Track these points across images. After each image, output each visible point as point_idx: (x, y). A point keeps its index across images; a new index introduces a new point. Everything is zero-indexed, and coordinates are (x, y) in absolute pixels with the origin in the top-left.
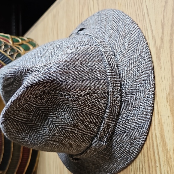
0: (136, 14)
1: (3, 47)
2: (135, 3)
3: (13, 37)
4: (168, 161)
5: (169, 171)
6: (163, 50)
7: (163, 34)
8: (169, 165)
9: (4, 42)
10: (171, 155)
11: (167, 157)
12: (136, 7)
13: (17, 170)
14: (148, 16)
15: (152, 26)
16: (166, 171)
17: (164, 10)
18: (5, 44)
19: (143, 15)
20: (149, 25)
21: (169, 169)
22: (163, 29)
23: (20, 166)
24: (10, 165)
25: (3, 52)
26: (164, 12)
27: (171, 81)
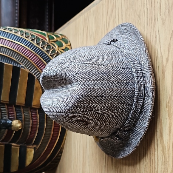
0: (151, 35)
1: (41, 44)
2: (151, 26)
3: (49, 34)
4: (163, 151)
5: (164, 158)
6: (167, 68)
7: (168, 55)
8: (164, 154)
9: (42, 39)
10: (165, 147)
11: (163, 148)
12: (151, 29)
13: (48, 145)
14: (159, 39)
15: (162, 48)
16: (161, 158)
17: (171, 37)
18: (43, 41)
19: (155, 37)
20: (159, 47)
21: (163, 157)
22: (169, 52)
23: (50, 142)
24: (42, 141)
25: (41, 48)
26: (171, 39)
27: (170, 93)
